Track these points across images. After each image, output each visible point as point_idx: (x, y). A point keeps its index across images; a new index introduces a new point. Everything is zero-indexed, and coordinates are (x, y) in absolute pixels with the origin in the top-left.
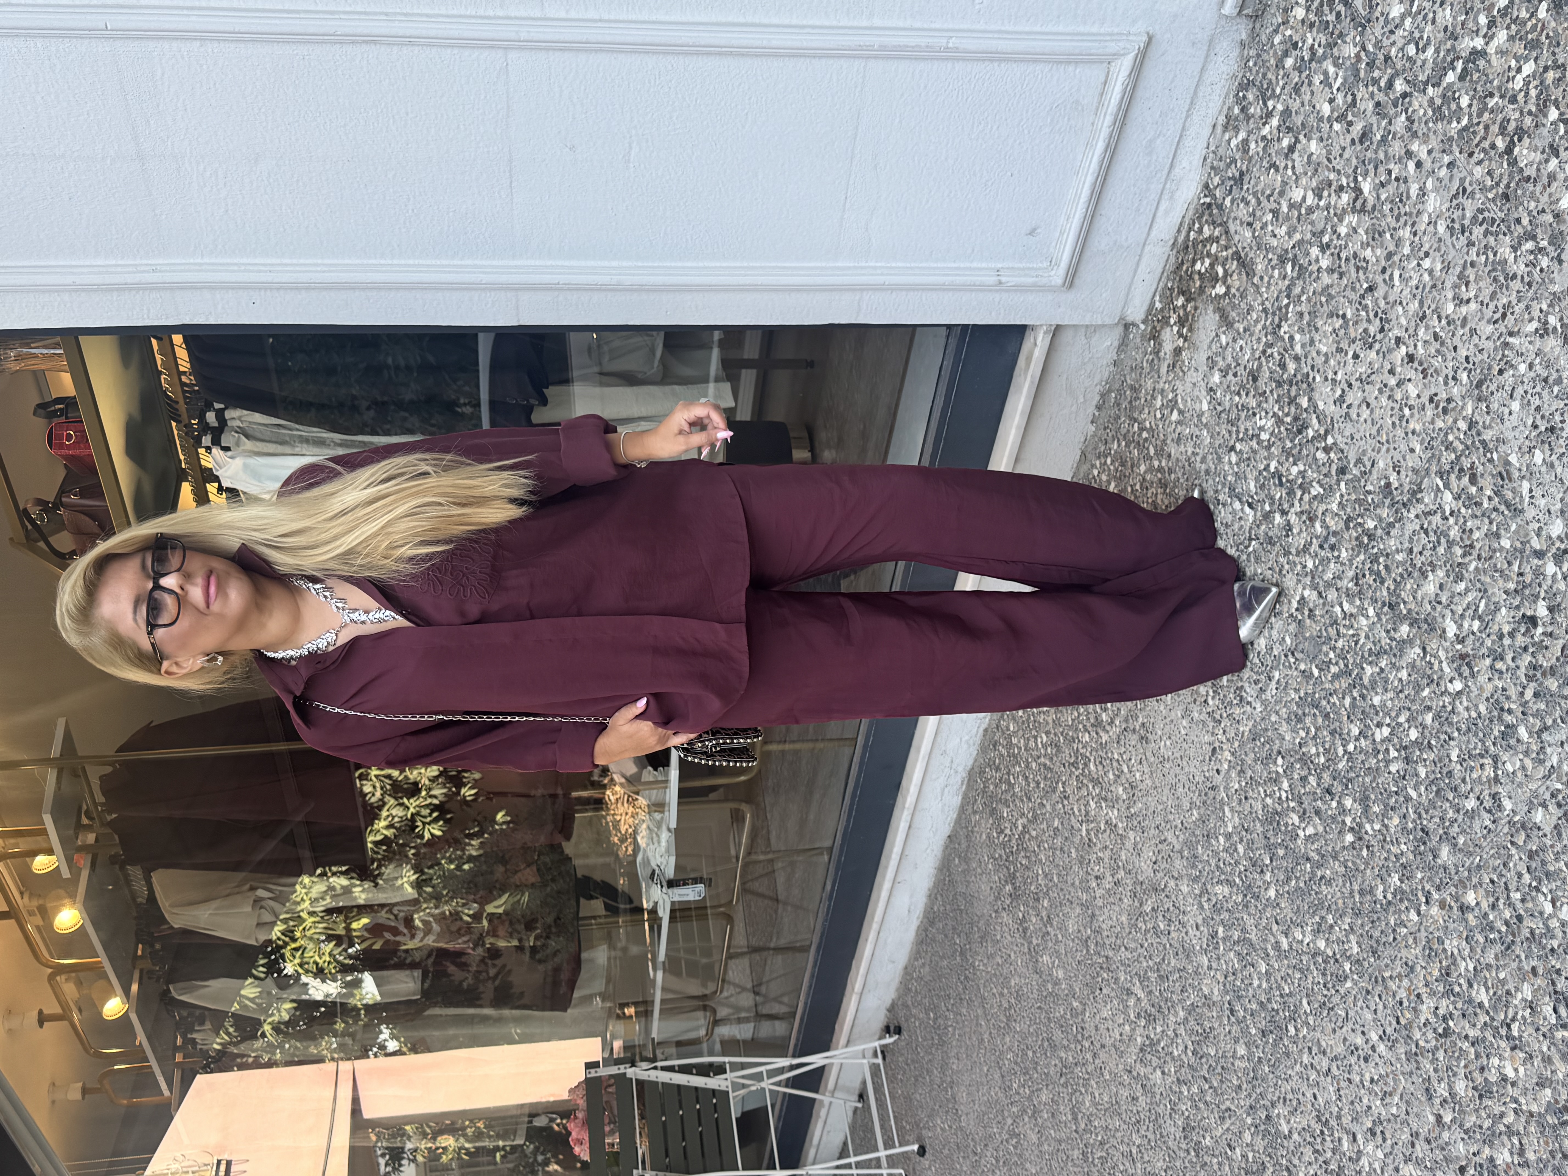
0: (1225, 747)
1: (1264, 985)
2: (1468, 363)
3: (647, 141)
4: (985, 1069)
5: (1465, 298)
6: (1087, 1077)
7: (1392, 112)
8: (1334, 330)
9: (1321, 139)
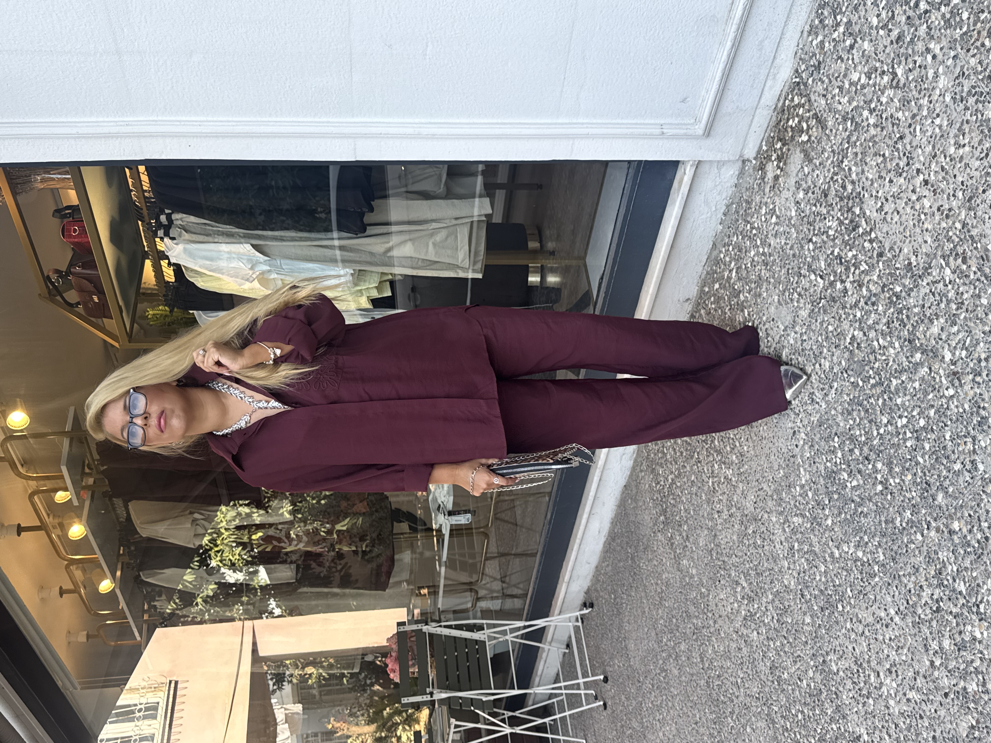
0: (801, 430)
1: (823, 579)
2: (963, 185)
3: (438, 41)
4: (646, 630)
5: (962, 143)
6: (710, 635)
7: (917, 23)
8: (877, 164)
9: (871, 41)
